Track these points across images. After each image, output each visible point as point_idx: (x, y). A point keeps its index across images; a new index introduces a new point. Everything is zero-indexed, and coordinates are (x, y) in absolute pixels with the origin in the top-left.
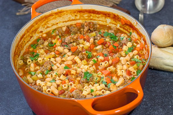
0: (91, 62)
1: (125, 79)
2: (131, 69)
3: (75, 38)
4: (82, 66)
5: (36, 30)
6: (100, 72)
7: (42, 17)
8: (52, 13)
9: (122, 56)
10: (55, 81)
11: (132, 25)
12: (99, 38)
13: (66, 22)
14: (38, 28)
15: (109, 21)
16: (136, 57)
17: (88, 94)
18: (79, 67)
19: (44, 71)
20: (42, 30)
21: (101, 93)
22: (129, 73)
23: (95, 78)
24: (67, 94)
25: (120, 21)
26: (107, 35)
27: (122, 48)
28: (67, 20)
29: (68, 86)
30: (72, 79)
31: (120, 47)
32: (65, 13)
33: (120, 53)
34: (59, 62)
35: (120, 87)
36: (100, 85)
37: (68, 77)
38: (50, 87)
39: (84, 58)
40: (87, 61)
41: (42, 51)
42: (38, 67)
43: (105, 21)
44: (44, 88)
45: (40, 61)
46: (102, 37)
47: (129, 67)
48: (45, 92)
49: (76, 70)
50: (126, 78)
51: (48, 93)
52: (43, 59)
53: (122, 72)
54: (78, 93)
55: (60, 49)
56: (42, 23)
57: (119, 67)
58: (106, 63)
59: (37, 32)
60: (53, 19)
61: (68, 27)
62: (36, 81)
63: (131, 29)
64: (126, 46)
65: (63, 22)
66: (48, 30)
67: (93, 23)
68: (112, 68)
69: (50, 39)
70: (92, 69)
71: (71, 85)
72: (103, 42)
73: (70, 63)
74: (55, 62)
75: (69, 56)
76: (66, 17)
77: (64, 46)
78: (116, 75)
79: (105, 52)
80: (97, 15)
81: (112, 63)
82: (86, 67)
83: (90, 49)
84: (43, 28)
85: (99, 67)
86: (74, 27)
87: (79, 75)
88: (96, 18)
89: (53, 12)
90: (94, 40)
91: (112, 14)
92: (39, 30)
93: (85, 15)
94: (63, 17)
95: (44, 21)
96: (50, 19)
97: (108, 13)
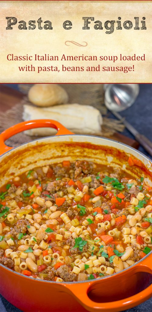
0: (85, 222)
1: (134, 250)
2: (143, 234)
3: (62, 184)
4: (72, 228)
5: (5, 172)
6: (97, 238)
7: (14, 152)
8: (28, 147)
9: (129, 214)
10: (32, 251)
11: (144, 167)
12: (96, 186)
13: (48, 159)
14: (8, 169)
15: (110, 160)
16: (149, 215)
17: (81, 272)
18: (67, 230)
19: (16, 234)
20: (13, 172)
21: (99, 270)
22: (140, 240)
23: (91, 247)
24: (50, 271)
25: (127, 161)
26: (108, 181)
27: (129, 202)
28: (49, 157)
29: (52, 259)
30: (57, 248)
31: (127, 200)
32: (47, 148)
33: (127, 209)
34: (39, 221)
35: (127, 261)
36: (99, 258)
37: (52, 244)
38: (25, 260)
39: (75, 215)
40: (79, 220)
41: (13, 203)
42: (7, 229)
43: (104, 160)
44: (17, 261)
45: (10, 218)
46: (101, 183)
47: (140, 231)
48: (17, 267)
49: (63, 234)
50: (136, 247)
51: (22, 268)
52: (15, 216)
53: (131, 238)
54: (65, 270)
55: (40, 200)
56: (14, 161)
57: (125, 230)
58: (107, 224)
59: (7, 175)
60: (30, 155)
61: (51, 167)
62: (4, 250)
63: (143, 172)
64: (136, 198)
65: (44, 160)
66: (23, 170)
67: (87, 162)
68: (115, 231)
69: (24, 185)
70: (86, 232)
71: (56, 257)
72: (102, 191)
73: (54, 222)
74: (32, 222)
75: (52, 212)
76: (49, 153)
77: (46, 197)
78: (121, 242)
79: (106, 208)
80: (94, 151)
81: (115, 224)
82: (78, 229)
83: (83, 202)
84: (15, 169)
85: (96, 230)
86: (60, 168)
87: (67, 241)
88: (92, 154)
89: (30, 146)
90: (90, 187)
91: (115, 150)
92: (9, 172)
93: (76, 150)
94: (44, 152)
95: (16, 159)
96: (26, 155)
97: (110, 148)
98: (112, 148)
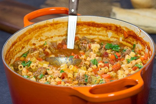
5: (28, 41)
6: (99, 76)
7: (36, 26)
8: (46, 24)
9: (123, 64)
10: (49, 83)
11: (135, 35)
13: (62, 36)
14: (31, 39)
15: (110, 35)
20: (35, 42)
23: (94, 81)
25: (123, 34)
27: (124, 59)
28: (63, 34)
31: (122, 58)
32: (61, 26)
33: (121, 61)
37: (64, 80)
42: (30, 73)
43: (105, 36)
53: (124, 76)
56: (36, 33)
57: (120, 72)
58: (106, 69)
59: (30, 44)
60: (48, 31)
63: (135, 40)
64: (129, 55)
65: (59, 36)
66: (42, 43)
68: (112, 73)
76: (63, 31)
79: (106, 60)
80: (97, 29)
81: (112, 69)
84: (36, 40)
85: (98, 72)
88: (96, 32)
89: (48, 23)
91: (113, 26)
92: (32, 42)
93: (84, 28)
94: (58, 29)
95: (37, 32)
96: (44, 30)
97: (110, 25)
98: (111, 24)
